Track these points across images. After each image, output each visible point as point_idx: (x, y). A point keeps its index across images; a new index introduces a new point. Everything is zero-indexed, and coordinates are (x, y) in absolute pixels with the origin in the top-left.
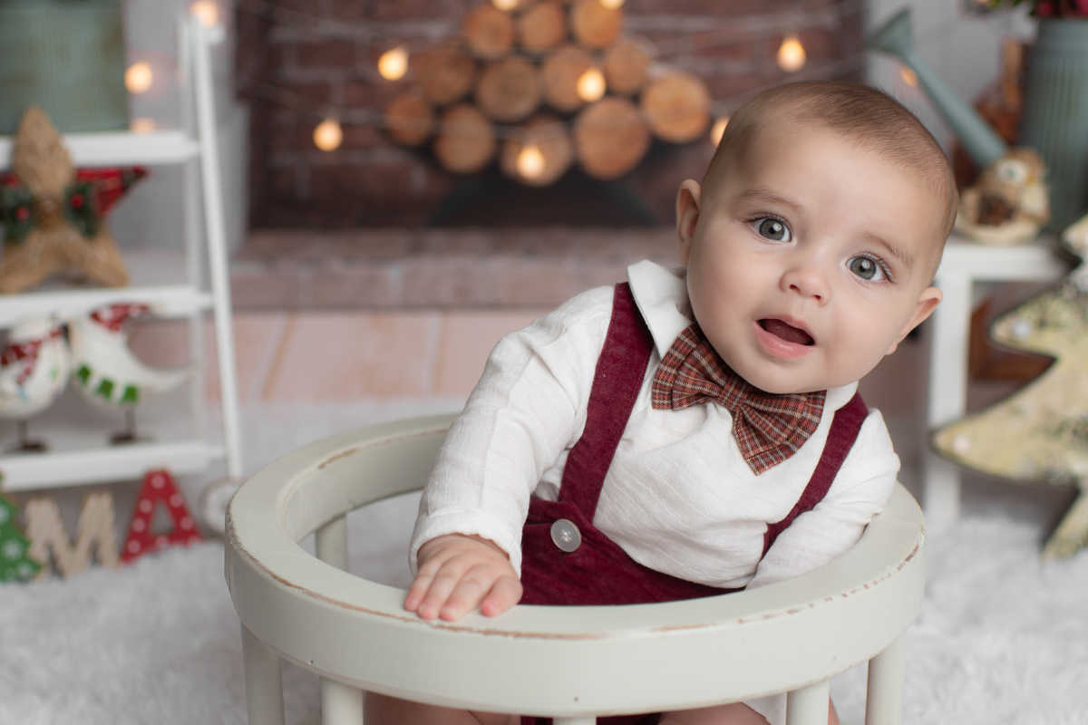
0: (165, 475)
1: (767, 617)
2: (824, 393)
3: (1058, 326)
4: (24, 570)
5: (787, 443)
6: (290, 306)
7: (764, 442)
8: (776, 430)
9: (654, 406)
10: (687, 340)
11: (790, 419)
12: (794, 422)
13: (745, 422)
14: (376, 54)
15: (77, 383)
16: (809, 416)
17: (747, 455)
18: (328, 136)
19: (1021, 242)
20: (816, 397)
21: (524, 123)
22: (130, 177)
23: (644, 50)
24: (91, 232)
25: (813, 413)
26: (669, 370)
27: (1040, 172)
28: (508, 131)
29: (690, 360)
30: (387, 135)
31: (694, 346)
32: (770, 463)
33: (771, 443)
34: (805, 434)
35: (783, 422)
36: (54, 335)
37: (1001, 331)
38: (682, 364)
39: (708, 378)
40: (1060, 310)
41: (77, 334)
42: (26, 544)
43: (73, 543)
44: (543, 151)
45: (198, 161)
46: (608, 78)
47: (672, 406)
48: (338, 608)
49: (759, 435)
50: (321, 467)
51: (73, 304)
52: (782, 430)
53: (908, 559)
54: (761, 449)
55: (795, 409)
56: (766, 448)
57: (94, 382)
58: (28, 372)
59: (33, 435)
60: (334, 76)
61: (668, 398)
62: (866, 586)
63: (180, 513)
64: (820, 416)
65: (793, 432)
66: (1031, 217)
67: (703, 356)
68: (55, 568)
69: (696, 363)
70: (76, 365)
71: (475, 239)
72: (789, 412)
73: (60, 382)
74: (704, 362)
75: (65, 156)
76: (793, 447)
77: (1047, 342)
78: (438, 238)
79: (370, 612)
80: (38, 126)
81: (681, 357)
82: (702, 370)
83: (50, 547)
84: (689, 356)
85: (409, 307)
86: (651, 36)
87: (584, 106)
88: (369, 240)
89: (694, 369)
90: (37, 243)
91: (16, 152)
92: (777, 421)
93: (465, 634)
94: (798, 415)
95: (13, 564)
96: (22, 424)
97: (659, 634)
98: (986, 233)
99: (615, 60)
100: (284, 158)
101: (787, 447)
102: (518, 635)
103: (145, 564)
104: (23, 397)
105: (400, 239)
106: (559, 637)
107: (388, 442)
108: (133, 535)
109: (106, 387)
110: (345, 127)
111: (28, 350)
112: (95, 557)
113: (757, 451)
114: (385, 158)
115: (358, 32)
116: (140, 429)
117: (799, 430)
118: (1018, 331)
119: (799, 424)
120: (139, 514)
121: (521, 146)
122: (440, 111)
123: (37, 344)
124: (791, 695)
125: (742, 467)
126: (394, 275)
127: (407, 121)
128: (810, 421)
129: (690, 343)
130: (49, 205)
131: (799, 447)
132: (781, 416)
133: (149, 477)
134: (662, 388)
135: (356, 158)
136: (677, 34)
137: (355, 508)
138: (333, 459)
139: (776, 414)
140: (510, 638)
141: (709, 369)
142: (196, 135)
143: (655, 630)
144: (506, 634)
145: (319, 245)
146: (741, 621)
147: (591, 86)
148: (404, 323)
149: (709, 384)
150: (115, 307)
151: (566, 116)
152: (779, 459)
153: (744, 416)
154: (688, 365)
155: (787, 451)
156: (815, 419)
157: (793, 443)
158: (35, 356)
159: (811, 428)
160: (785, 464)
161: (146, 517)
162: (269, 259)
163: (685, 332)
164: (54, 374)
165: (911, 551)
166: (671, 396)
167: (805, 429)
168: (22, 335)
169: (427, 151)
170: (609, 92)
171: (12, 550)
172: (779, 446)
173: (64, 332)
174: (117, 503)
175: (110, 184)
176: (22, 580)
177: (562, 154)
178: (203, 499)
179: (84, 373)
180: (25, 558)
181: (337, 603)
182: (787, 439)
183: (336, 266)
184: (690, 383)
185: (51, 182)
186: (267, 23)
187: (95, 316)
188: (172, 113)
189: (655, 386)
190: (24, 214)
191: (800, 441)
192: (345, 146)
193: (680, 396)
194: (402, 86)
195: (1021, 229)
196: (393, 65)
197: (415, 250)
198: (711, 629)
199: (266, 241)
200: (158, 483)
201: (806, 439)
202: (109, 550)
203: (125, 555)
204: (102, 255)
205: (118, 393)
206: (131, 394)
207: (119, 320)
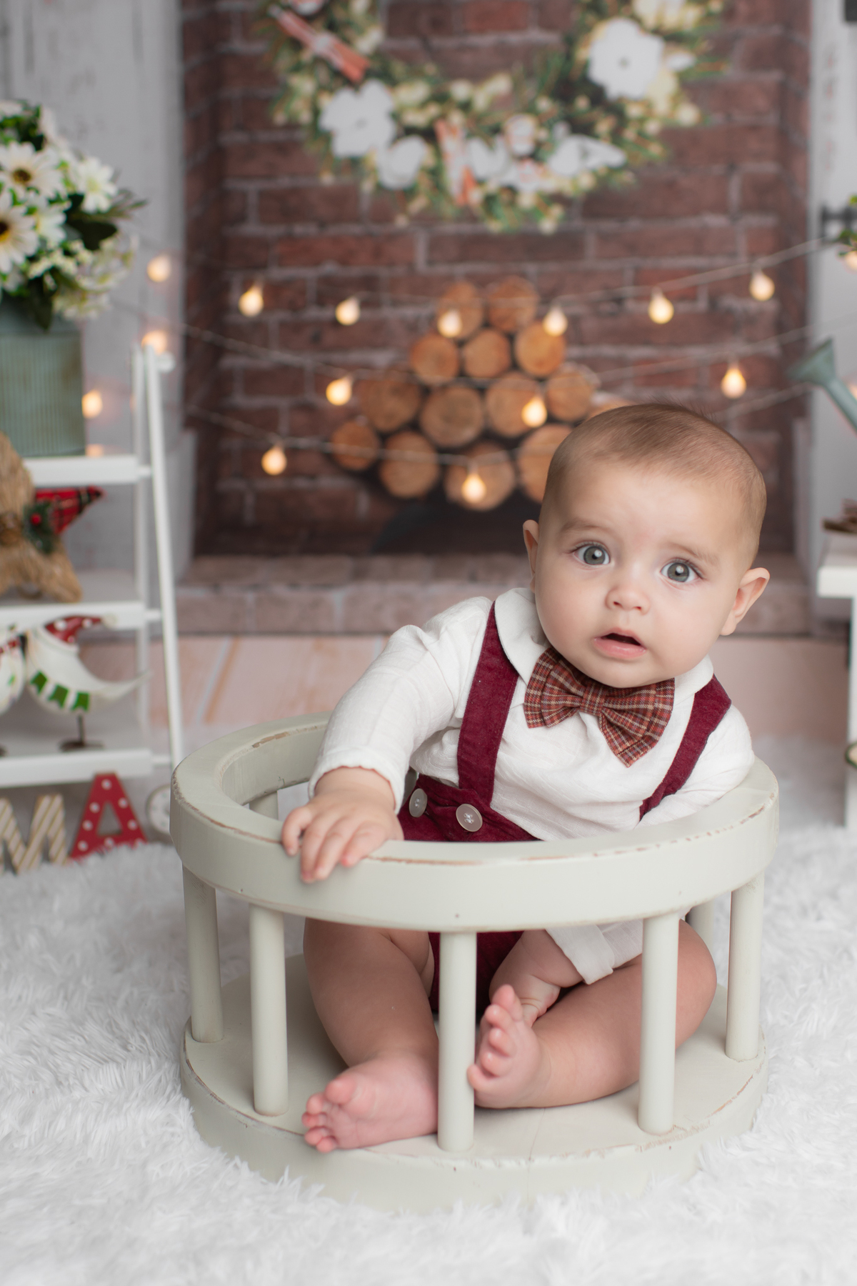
0: (113, 778)
2: (671, 682)
5: (649, 734)
6: (234, 631)
7: (630, 737)
8: (636, 724)
9: (530, 726)
10: (544, 664)
11: (645, 712)
12: (649, 714)
13: (610, 724)
15: (33, 689)
17: (617, 751)
18: (275, 462)
20: (665, 686)
24: (47, 550)
25: (664, 703)
26: (536, 692)
29: (550, 680)
31: (551, 667)
32: (637, 754)
33: (635, 736)
34: (662, 722)
35: (640, 716)
36: (13, 644)
38: (545, 686)
39: (569, 692)
41: (32, 643)
47: (544, 723)
49: (624, 733)
52: (641, 723)
54: (628, 744)
55: (646, 703)
56: (632, 742)
57: (49, 689)
61: (539, 716)
63: (126, 815)
64: (672, 704)
65: (651, 723)
67: (560, 674)
69: (555, 682)
70: (32, 673)
72: (642, 706)
73: (16, 689)
74: (561, 679)
76: (655, 737)
81: (542, 679)
82: (562, 686)
84: (548, 677)
85: (352, 633)
89: (556, 688)
92: (636, 716)
94: (650, 707)
101: (650, 738)
108: (81, 835)
109: (60, 693)
110: (290, 453)
113: (624, 747)
114: (330, 483)
117: (656, 720)
119: (654, 715)
120: (87, 815)
125: (615, 763)
126: (338, 599)
128: (663, 710)
129: (547, 665)
131: (660, 734)
132: (638, 711)
133: (99, 779)
134: (532, 709)
135: (301, 483)
139: (632, 710)
141: (567, 685)
145: (264, 569)
149: (570, 697)
150: (68, 619)
152: (645, 750)
153: (606, 717)
154: (549, 686)
155: (651, 742)
156: (667, 707)
157: (654, 732)
159: (666, 716)
160: (651, 752)
161: (95, 818)
162: (215, 585)
163: (543, 657)
164: (12, 680)
166: (541, 716)
167: (660, 718)
172: (643, 738)
173: (22, 642)
174: (67, 805)
179: (40, 680)
182: (648, 730)
183: (281, 591)
184: (555, 700)
186: (217, 351)
187: (51, 628)
189: (526, 708)
191: (659, 730)
192: (289, 472)
193: (550, 714)
197: (359, 576)
199: (210, 565)
201: (663, 727)
202: (60, 848)
203: (75, 854)
204: (57, 570)
205: (71, 699)
206: (83, 700)
207: (73, 631)
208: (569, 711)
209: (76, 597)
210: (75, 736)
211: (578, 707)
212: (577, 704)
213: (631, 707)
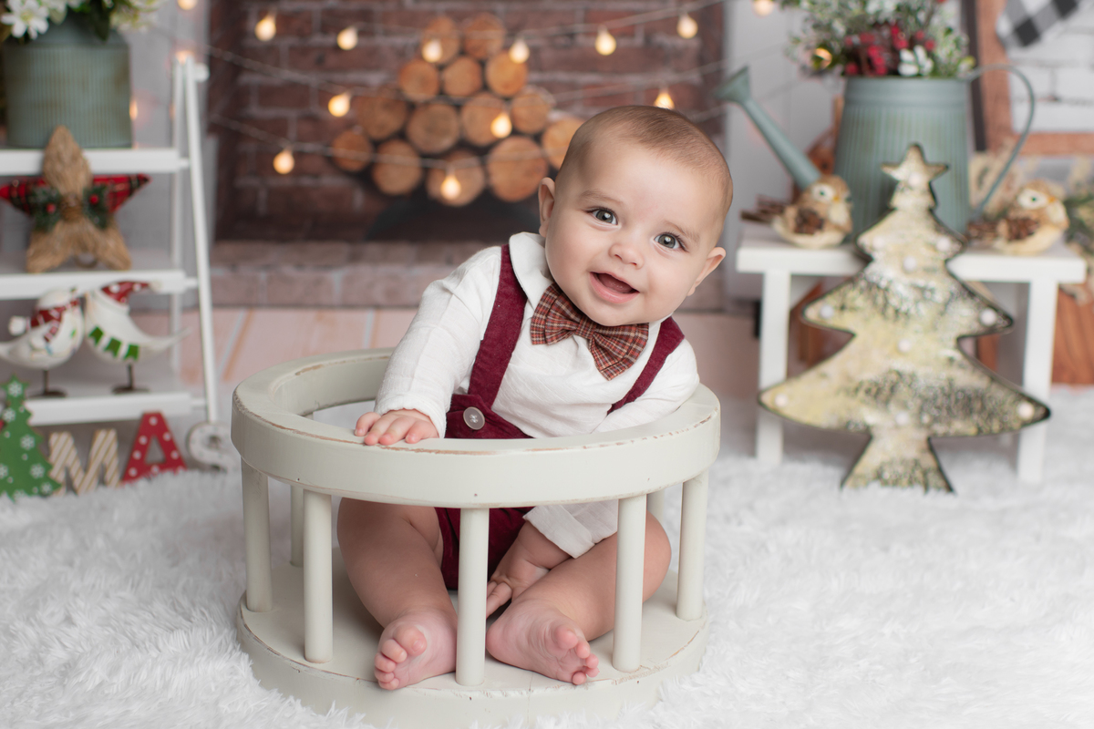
0: (158, 416)
1: (602, 446)
2: (647, 324)
3: (854, 309)
4: (46, 488)
5: (627, 356)
6: (249, 304)
7: (612, 358)
8: (619, 348)
9: (533, 342)
10: (551, 294)
11: (627, 338)
12: (631, 340)
13: (597, 345)
14: (325, 98)
15: (91, 342)
16: (640, 335)
17: (601, 368)
18: (284, 163)
19: (830, 247)
20: (642, 328)
21: (446, 155)
22: (134, 183)
23: (546, 98)
24: (103, 225)
25: (642, 333)
26: (541, 316)
27: (845, 194)
28: (432, 162)
29: (554, 307)
30: (331, 161)
31: (556, 297)
32: (617, 371)
33: (616, 357)
34: (639, 348)
35: (622, 341)
36: (74, 304)
37: (812, 313)
38: (549, 311)
39: (567, 318)
40: (855, 296)
41: (91, 302)
42: (48, 467)
43: (86, 469)
44: (459, 179)
45: (187, 173)
46: (513, 120)
47: (545, 341)
48: (318, 440)
49: (608, 354)
50: (297, 374)
51: (88, 282)
52: (623, 348)
53: (702, 422)
54: (610, 364)
55: (630, 331)
56: (613, 362)
57: (105, 341)
58: (53, 332)
59: (52, 386)
60: (291, 114)
62: (671, 434)
63: (169, 446)
64: (647, 335)
65: (630, 348)
66: (838, 228)
67: (562, 303)
68: (70, 486)
69: (558, 309)
70: (90, 328)
71: (405, 250)
72: (626, 333)
73: (77, 341)
74: (563, 307)
75: (85, 165)
76: (632, 359)
77: (847, 321)
78: (373, 249)
79: (340, 441)
80: (63, 142)
81: (548, 306)
82: (563, 313)
83: (67, 471)
84: (553, 304)
85: (348, 306)
86: (550, 87)
87: (497, 142)
88: (316, 248)
89: (558, 314)
90: (60, 231)
91: (44, 162)
92: (619, 342)
93: (404, 452)
94: (632, 334)
95: (38, 482)
96: (45, 374)
97: (530, 452)
98: (801, 239)
99: (521, 106)
100: (246, 181)
101: (628, 360)
102: (438, 452)
103: (142, 483)
104: (49, 352)
105: (344, 249)
106: (465, 453)
107: (344, 362)
108: (131, 463)
109: (114, 345)
110: (298, 156)
111: (54, 314)
112: (102, 481)
113: (607, 365)
114: (331, 182)
115: (312, 79)
116: (137, 383)
117: (634, 346)
118: (823, 313)
119: (634, 342)
120: (137, 446)
121: (444, 174)
122: (377, 145)
123: (61, 310)
124: (621, 501)
125: (598, 377)
126: (336, 278)
127: (350, 152)
128: (641, 338)
130: (73, 203)
131: (636, 358)
132: (621, 337)
133: (146, 417)
134: (537, 329)
135: (306, 182)
136: (572, 86)
137: (320, 409)
138: (304, 370)
139: (617, 336)
140: (433, 454)
141: (567, 313)
142: (185, 154)
143: (529, 450)
144: (430, 451)
145: (274, 253)
146: (585, 448)
147: (501, 126)
148: (343, 317)
149: (568, 322)
150: (121, 283)
151: (482, 151)
152: (623, 369)
153: (595, 341)
154: (553, 311)
155: (628, 363)
156: (644, 337)
157: (631, 356)
158: (60, 320)
159: (642, 343)
161: (143, 449)
162: (233, 265)
163: (550, 289)
164: (73, 334)
165: (706, 418)
166: (544, 335)
167: (638, 344)
168: (47, 303)
169: (366, 177)
170: (515, 132)
171: (37, 471)
172: (622, 359)
173: (81, 303)
174: (121, 439)
175: (120, 187)
176: (44, 495)
177: (477, 182)
178: (188, 440)
179: (97, 334)
180: (47, 478)
181: (317, 437)
182: (627, 353)
183: (289, 270)
184: (556, 323)
185: (73, 185)
186: (236, 70)
187: (106, 290)
188: (168, 136)
189: (532, 328)
190: (52, 209)
191: (636, 354)
192: (296, 172)
193: (551, 334)
194: (346, 123)
195: (830, 236)
196: (339, 106)
197: (354, 259)
198: (565, 451)
199: (229, 249)
200: (153, 421)
201: (640, 352)
202: (113, 474)
203: (126, 478)
204: (111, 243)
205: (123, 350)
206: (133, 351)
207: (124, 293)
208: (566, 333)
209: (126, 266)
210: (125, 382)
211: (575, 331)
212: (574, 328)
213: (617, 333)
